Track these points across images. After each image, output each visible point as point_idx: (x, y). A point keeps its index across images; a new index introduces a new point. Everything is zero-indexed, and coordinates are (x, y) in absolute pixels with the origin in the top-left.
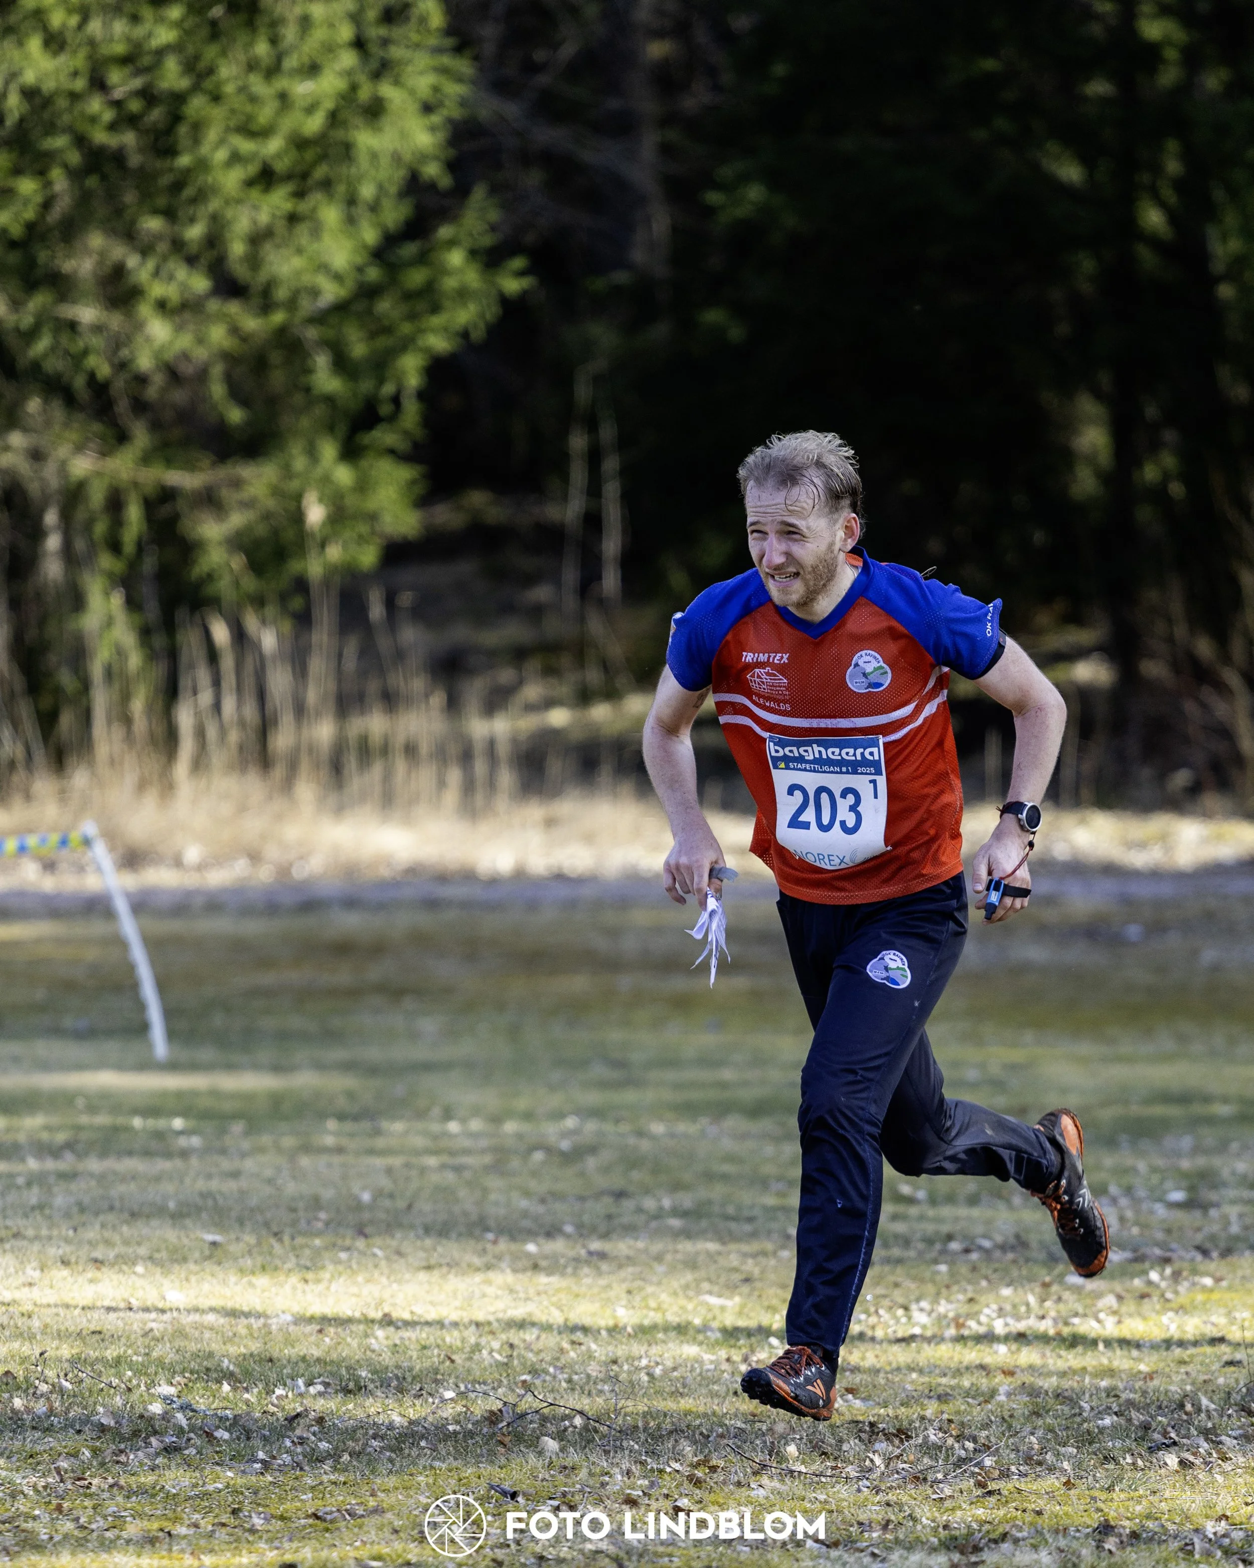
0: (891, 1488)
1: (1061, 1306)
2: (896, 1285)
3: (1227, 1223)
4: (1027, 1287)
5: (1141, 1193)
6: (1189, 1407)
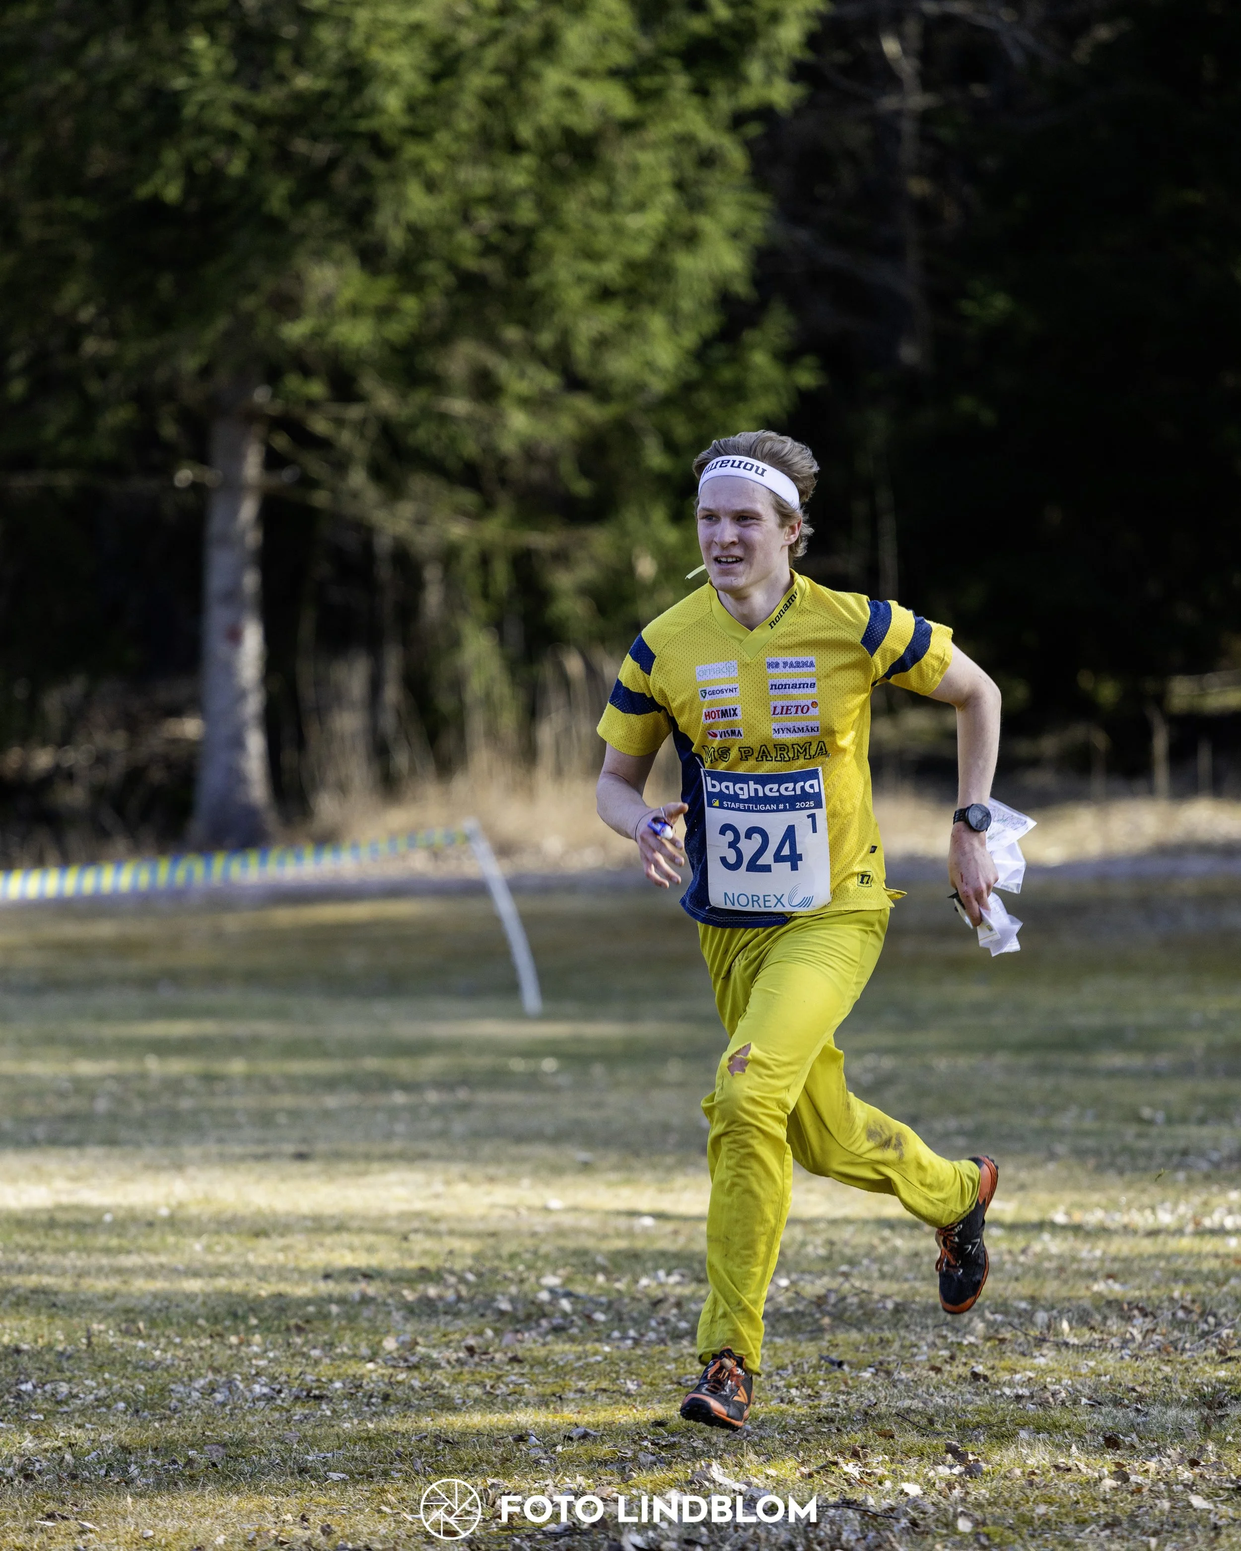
2: (1144, 1190)
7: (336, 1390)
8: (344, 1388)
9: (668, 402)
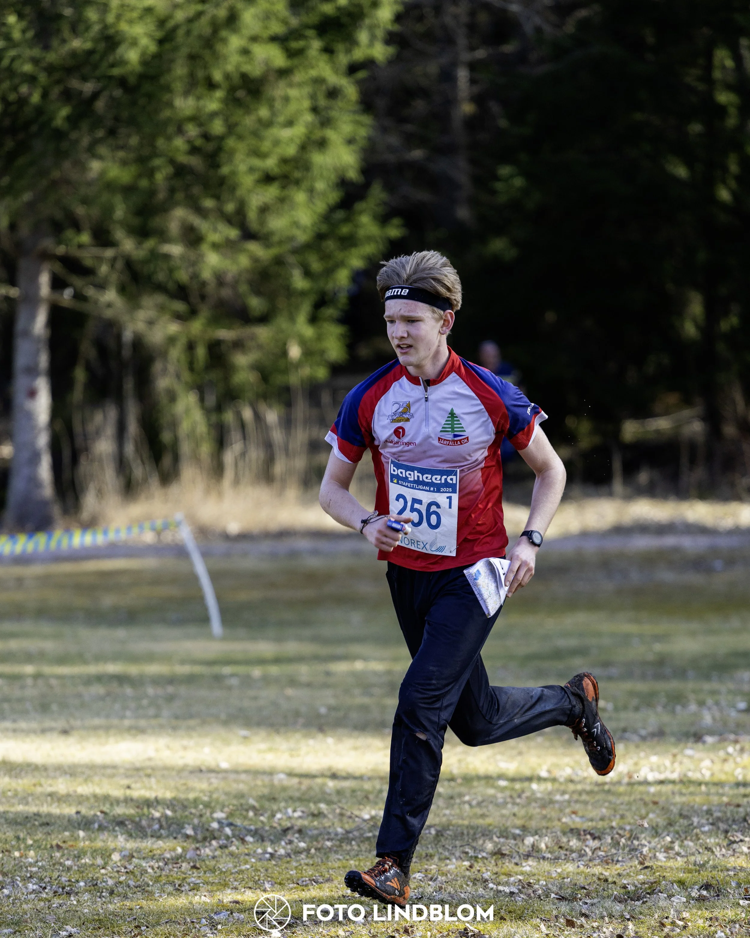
1: (683, 767)
4: (664, 755)
5: (725, 703)
7: (80, 887)
8: (85, 886)
9: (307, 247)
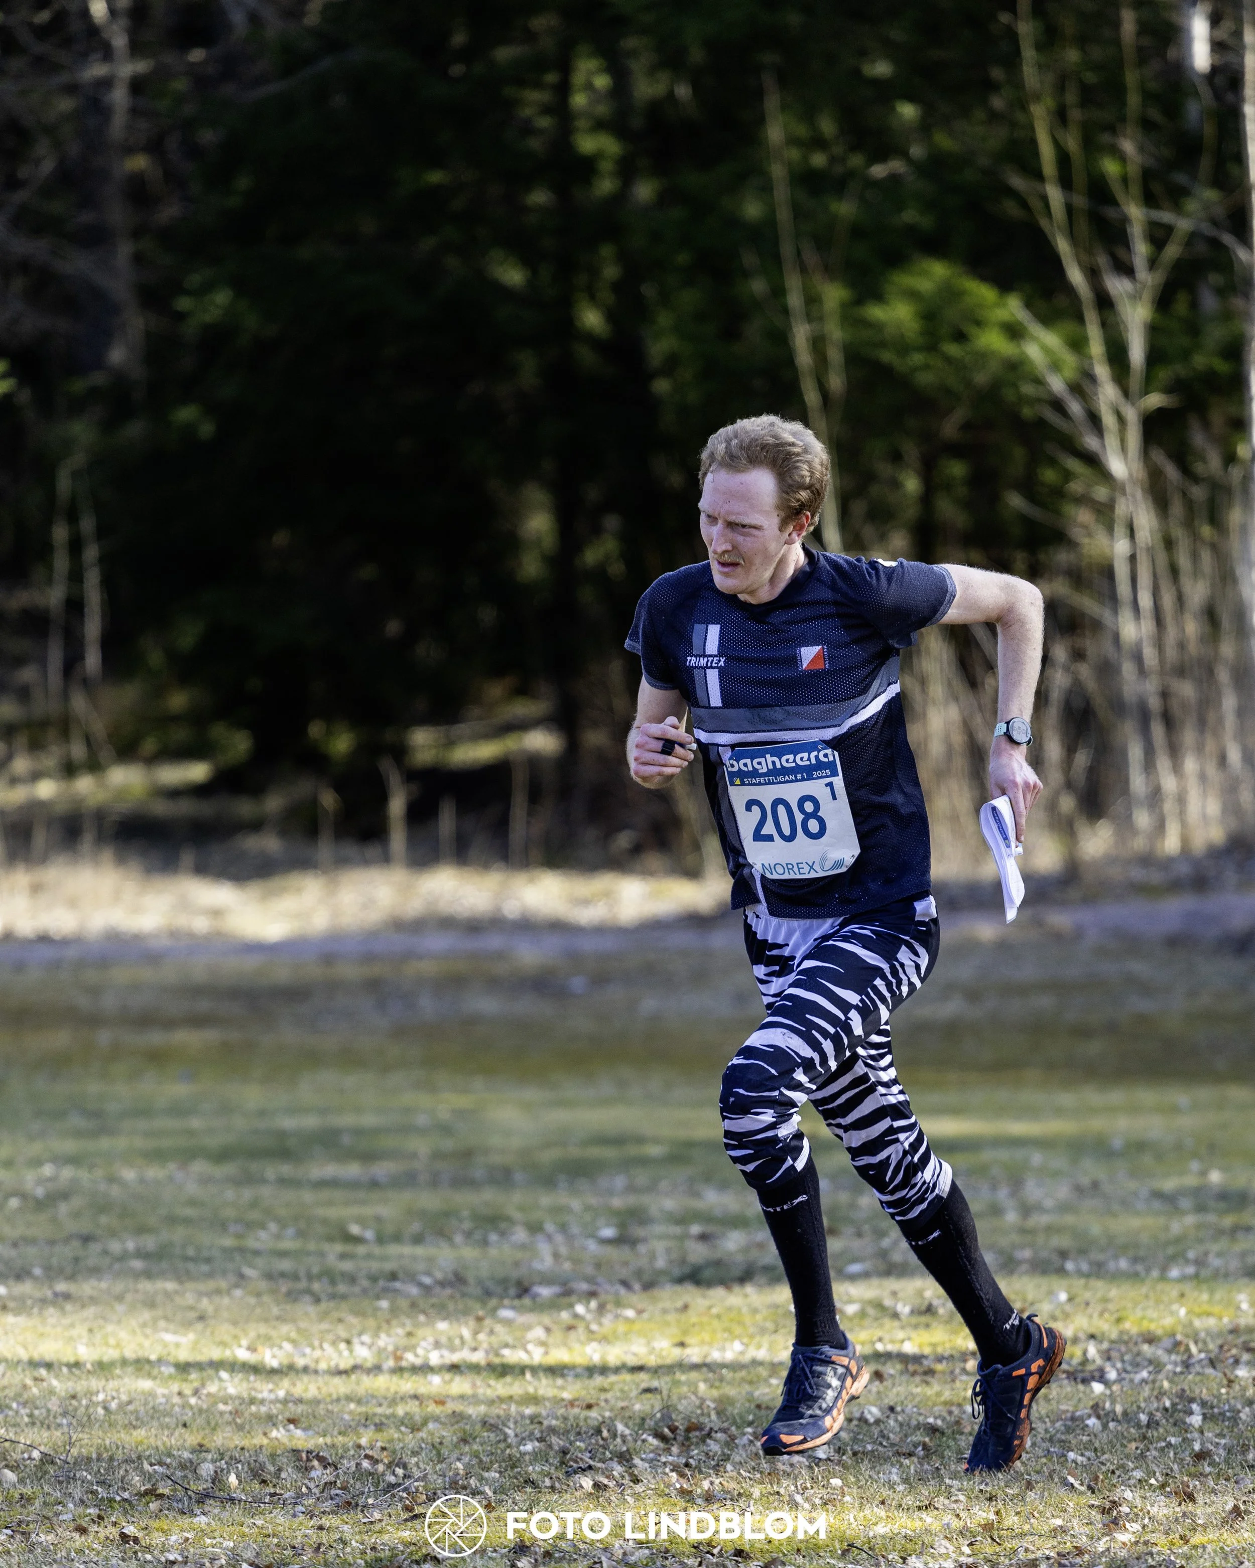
0: (324, 1513)
1: (493, 1339)
2: (340, 1320)
3: (653, 1256)
4: (462, 1320)
5: (575, 1230)
6: (605, 1434)
